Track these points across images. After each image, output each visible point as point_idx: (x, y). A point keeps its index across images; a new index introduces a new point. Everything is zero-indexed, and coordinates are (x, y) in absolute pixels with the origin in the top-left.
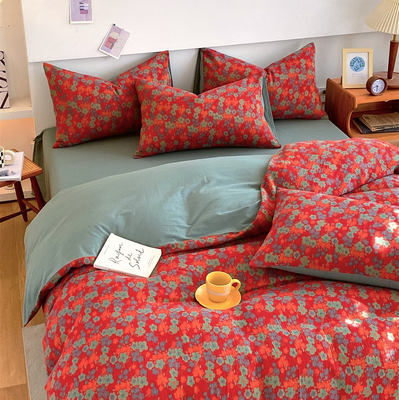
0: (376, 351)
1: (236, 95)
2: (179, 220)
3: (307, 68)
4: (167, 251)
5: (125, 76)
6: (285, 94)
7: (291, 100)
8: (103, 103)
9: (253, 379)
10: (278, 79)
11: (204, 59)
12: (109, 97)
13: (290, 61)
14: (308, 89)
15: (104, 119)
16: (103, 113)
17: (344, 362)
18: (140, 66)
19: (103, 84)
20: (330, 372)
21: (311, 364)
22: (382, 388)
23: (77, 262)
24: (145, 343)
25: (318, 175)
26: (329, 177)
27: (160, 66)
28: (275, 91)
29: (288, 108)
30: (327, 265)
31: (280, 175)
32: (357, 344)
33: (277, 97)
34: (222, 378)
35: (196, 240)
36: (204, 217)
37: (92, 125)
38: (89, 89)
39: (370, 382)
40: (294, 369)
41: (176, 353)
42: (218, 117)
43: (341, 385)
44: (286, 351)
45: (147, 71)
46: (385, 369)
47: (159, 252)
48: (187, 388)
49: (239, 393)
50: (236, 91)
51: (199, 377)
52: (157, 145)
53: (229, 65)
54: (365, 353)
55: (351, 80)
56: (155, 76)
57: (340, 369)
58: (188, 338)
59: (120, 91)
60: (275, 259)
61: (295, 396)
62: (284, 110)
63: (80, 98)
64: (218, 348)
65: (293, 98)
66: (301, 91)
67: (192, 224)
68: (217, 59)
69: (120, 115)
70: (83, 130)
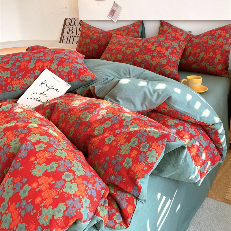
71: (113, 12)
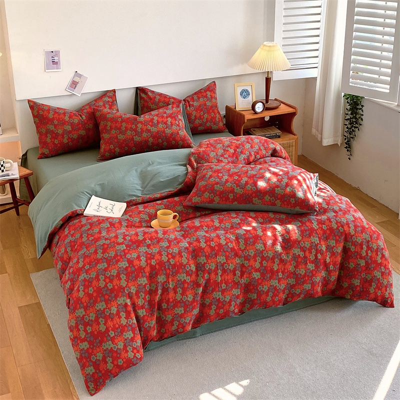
0: (261, 242)
1: (165, 115)
2: (136, 186)
3: (212, 97)
4: (130, 204)
5: (86, 107)
6: (198, 115)
7: (202, 119)
8: (72, 125)
9: (190, 259)
10: (193, 105)
11: (140, 95)
12: (76, 121)
13: (200, 93)
14: (213, 111)
15: (74, 137)
16: (73, 132)
17: (243, 248)
18: (96, 100)
19: (71, 112)
20: (235, 254)
21: (224, 249)
22: (266, 263)
23: (73, 213)
24: (124, 245)
25: (222, 156)
26: (229, 156)
27: (110, 100)
28: (191, 114)
29: (201, 125)
30: (230, 200)
31: (199, 157)
32: (249, 238)
33: (193, 118)
34: (172, 259)
35: (148, 196)
36: (152, 183)
37: (65, 141)
38: (62, 116)
39: (259, 259)
40: (213, 253)
41: (143, 249)
42: (154, 129)
43: (242, 261)
44: (208, 243)
45: (101, 104)
46: (267, 251)
47: (125, 204)
48: (151, 266)
49: (183, 267)
50: (165, 113)
51: (158, 260)
52: (113, 151)
53: (158, 97)
54: (254, 243)
55: (242, 105)
56: (107, 106)
57: (241, 252)
58: (150, 241)
59: (83, 117)
60: (199, 200)
61: (215, 268)
62: (198, 127)
63: (56, 122)
64: (168, 245)
65: (204, 117)
66: (208, 113)
67: (144, 188)
68: (149, 93)
69: (85, 134)
70: (59, 145)
71: (74, 84)
